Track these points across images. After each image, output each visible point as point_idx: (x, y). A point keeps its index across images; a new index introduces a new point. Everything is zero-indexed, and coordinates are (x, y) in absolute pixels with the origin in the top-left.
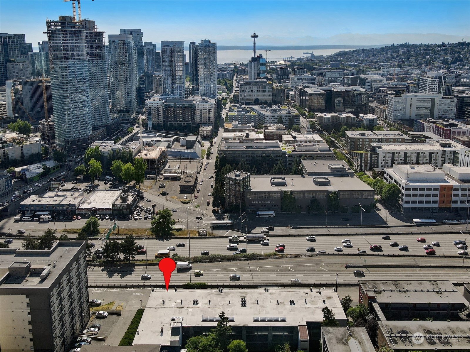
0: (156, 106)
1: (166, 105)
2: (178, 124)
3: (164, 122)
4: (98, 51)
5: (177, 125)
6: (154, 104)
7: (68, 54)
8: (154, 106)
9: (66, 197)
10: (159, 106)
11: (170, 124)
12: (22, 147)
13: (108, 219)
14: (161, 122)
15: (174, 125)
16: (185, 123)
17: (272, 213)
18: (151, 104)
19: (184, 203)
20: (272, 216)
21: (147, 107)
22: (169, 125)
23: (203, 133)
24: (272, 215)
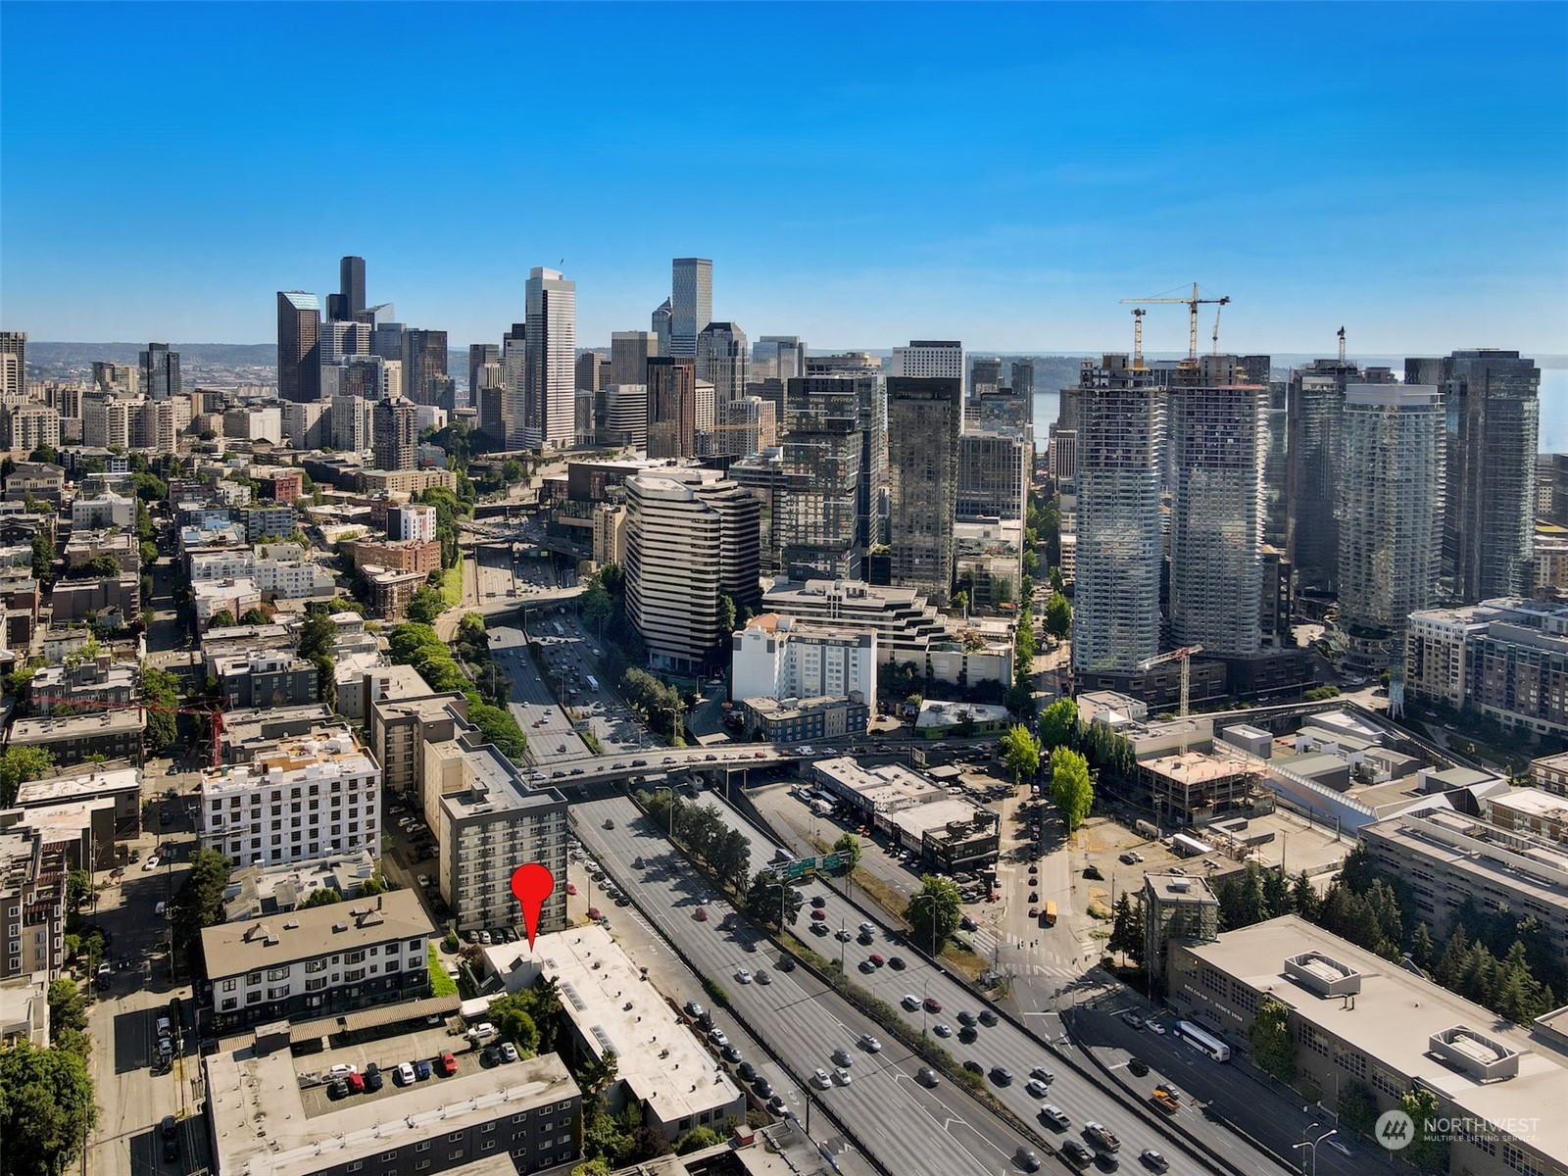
0: (1442, 638)
1: (1481, 643)
2: (1517, 720)
3: (1467, 698)
4: (1230, 441)
5: (1513, 724)
6: (1433, 630)
7: (1098, 451)
8: (1434, 636)
9: (885, 784)
10: (1452, 641)
11: (1488, 712)
12: (965, 658)
13: (901, 859)
14: (1455, 696)
15: (1502, 720)
16: (1548, 725)
17: (1218, 1046)
18: (1425, 628)
19: (1090, 912)
20: (1213, 1056)
21: (1412, 633)
22: (1483, 712)
23: (1548, 776)
24: (1215, 1052)
